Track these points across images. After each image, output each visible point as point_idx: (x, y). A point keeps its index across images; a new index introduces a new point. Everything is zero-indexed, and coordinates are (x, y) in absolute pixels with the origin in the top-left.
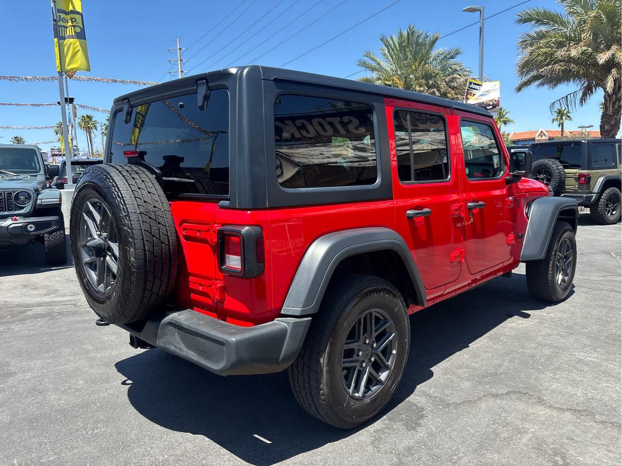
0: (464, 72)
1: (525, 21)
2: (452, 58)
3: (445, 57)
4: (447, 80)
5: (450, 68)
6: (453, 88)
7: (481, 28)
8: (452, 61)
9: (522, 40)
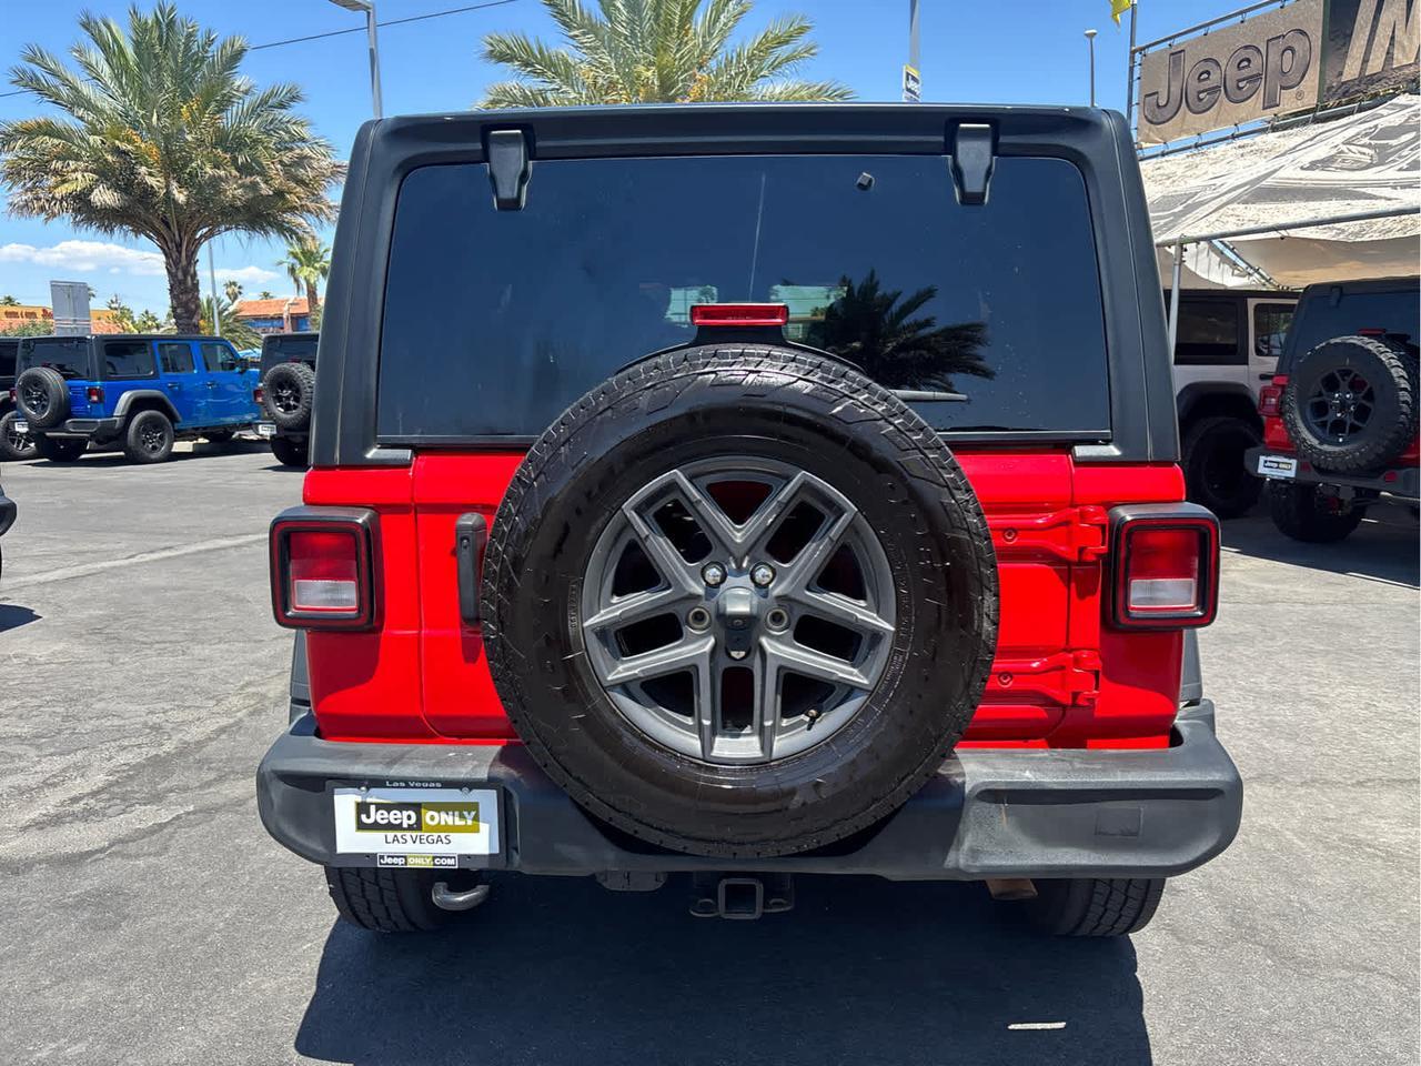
0: (315, 146)
1: (503, 58)
2: (282, 106)
3: (264, 102)
4: (285, 159)
5: (284, 130)
6: (301, 182)
7: (372, 51)
8: (284, 114)
9: (491, 98)
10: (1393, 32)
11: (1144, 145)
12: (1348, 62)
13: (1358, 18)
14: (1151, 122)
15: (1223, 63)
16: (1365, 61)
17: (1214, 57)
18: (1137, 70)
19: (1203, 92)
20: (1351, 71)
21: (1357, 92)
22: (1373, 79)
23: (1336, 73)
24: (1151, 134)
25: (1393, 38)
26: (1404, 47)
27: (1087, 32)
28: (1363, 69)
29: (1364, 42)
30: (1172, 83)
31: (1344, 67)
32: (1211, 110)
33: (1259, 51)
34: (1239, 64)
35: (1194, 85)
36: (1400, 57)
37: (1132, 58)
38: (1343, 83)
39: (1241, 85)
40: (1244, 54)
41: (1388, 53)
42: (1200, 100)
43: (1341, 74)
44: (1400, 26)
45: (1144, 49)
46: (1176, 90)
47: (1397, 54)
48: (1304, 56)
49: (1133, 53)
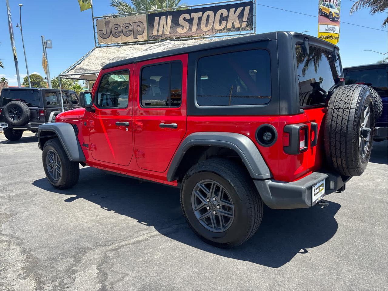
10: (164, 26)
11: (101, 43)
12: (154, 31)
13: (155, 22)
14: (102, 38)
15: (121, 26)
16: (158, 32)
17: (118, 24)
18: (95, 24)
19: (117, 32)
20: (155, 33)
21: (157, 38)
22: (160, 36)
23: (151, 33)
24: (102, 41)
25: (164, 28)
26: (166, 30)
27: (19, 4)
28: (157, 33)
29: (157, 27)
30: (107, 29)
31: (153, 32)
32: (120, 37)
33: (131, 25)
34: (126, 27)
35: (113, 30)
36: (166, 32)
37: (93, 20)
38: (153, 36)
39: (127, 32)
40: (127, 25)
41: (163, 31)
42: (116, 34)
43: (152, 34)
44: (165, 25)
45: (97, 18)
46: (108, 30)
47: (165, 31)
48: (143, 28)
49: (93, 18)
